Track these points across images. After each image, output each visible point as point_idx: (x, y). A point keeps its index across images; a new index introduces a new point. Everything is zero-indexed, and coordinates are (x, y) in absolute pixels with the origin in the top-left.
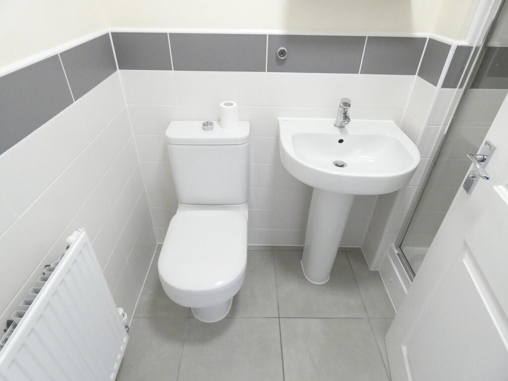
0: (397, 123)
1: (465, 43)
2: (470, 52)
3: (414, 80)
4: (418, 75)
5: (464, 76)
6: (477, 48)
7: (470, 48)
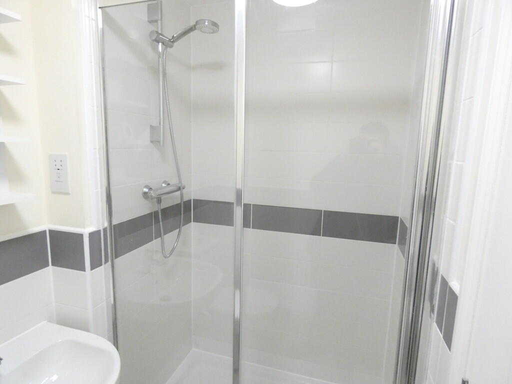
0: (50, 321)
1: (93, 229)
2: (100, 234)
3: (50, 271)
4: (53, 265)
5: (105, 253)
6: (105, 230)
7: (99, 231)
